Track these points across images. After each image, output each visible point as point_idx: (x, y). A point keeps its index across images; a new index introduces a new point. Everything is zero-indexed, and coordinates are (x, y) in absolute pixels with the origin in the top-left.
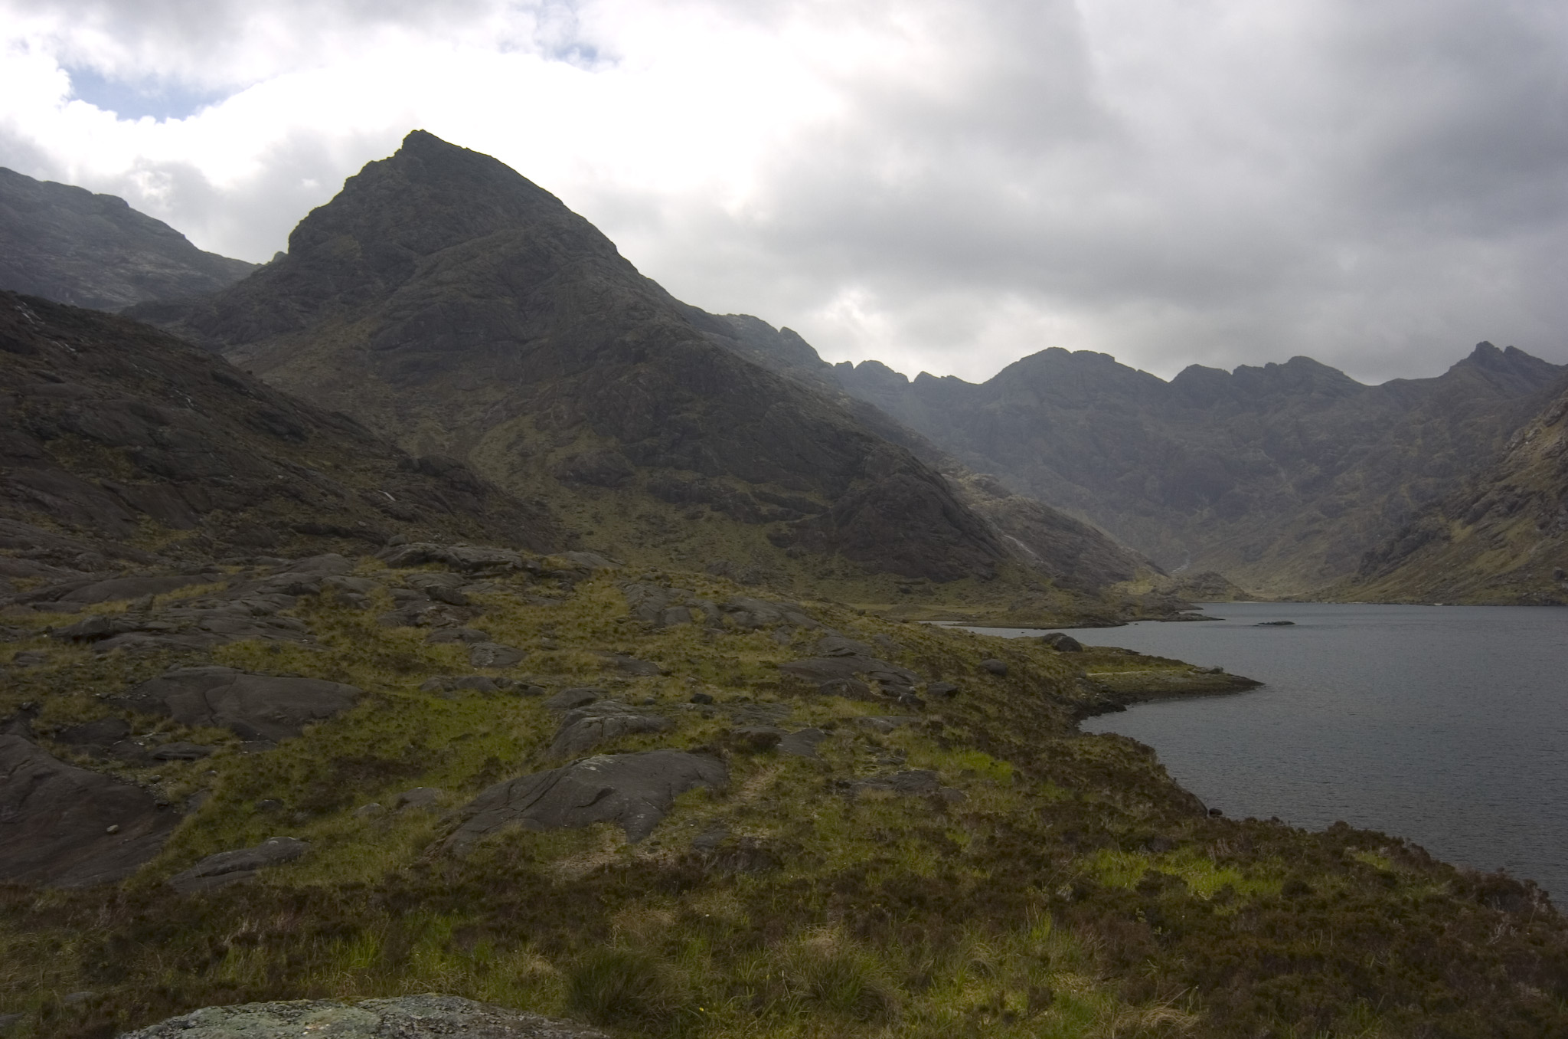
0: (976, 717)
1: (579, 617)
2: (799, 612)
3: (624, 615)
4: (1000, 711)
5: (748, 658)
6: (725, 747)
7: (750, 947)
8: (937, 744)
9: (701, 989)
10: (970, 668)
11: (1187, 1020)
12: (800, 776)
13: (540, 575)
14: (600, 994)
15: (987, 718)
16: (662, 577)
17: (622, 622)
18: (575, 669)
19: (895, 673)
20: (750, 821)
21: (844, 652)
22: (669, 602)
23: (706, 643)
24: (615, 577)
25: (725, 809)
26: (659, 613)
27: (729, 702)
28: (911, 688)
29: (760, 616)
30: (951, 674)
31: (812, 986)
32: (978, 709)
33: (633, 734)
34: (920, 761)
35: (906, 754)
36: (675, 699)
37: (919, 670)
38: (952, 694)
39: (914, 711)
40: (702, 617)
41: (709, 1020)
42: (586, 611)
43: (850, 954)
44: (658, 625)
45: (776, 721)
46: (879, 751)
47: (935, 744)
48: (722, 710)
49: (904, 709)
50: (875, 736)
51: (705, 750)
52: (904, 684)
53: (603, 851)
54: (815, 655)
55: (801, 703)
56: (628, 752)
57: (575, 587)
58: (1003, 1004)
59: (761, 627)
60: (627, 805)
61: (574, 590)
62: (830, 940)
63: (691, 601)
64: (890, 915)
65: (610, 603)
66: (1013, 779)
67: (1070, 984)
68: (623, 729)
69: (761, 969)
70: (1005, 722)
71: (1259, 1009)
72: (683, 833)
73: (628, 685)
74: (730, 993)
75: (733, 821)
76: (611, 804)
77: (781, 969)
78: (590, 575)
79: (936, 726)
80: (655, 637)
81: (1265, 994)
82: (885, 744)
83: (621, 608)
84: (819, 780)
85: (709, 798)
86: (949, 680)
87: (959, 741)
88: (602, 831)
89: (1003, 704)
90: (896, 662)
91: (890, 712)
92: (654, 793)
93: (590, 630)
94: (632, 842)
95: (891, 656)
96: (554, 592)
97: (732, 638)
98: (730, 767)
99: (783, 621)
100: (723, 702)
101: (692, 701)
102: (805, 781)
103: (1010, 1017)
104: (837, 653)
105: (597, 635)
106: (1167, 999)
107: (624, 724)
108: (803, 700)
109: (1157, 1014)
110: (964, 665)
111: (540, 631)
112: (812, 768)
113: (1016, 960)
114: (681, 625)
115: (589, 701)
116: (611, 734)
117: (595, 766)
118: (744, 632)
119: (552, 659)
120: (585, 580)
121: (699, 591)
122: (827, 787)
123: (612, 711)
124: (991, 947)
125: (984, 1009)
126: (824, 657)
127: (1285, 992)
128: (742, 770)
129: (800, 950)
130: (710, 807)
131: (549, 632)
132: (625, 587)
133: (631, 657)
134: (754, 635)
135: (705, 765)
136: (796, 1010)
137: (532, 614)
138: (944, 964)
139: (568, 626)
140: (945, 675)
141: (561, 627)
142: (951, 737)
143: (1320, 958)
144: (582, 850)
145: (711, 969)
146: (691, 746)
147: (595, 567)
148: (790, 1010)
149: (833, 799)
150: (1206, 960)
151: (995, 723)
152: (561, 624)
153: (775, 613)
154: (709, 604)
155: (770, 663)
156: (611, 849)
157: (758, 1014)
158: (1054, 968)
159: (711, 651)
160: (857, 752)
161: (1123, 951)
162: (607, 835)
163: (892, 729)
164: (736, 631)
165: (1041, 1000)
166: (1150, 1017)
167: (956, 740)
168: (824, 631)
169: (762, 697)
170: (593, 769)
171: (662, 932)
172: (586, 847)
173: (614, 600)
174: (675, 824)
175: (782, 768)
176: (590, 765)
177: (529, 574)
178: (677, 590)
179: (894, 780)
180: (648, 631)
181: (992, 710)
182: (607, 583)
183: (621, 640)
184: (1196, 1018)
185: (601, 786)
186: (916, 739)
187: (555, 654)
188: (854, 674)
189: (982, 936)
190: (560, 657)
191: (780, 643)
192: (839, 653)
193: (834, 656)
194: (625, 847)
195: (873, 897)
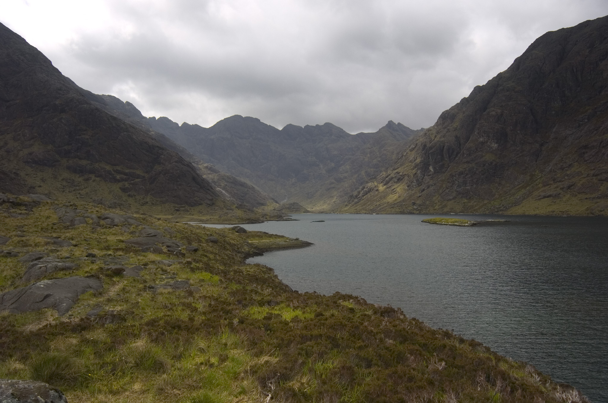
0: (205, 259)
1: (35, 222)
2: (133, 219)
3: (56, 221)
4: (215, 256)
5: (111, 238)
6: (101, 274)
7: (110, 350)
8: (189, 270)
9: (89, 367)
10: (203, 240)
11: (274, 360)
12: (133, 285)
13: (16, 204)
14: (46, 373)
15: (210, 259)
16: (73, 205)
17: (55, 224)
18: (33, 245)
19: (173, 243)
20: (112, 304)
21: (152, 235)
22: (76, 216)
23: (93, 233)
24: (52, 205)
25: (101, 300)
26: (72, 220)
27: (103, 256)
28: (180, 248)
29: (116, 221)
30: (196, 243)
31: (135, 361)
32: (206, 256)
33: (60, 271)
34: (182, 277)
35: (177, 274)
36: (79, 256)
37: (182, 241)
38: (196, 250)
39: (180, 257)
40: (91, 221)
41: (93, 379)
42: (38, 220)
43: (150, 348)
44: (72, 225)
45: (123, 263)
46: (166, 273)
47: (188, 270)
48: (100, 259)
49: (176, 257)
50: (164, 267)
51: (92, 276)
52: (177, 247)
53: (47, 320)
54: (140, 236)
55: (134, 256)
56: (58, 278)
57: (33, 210)
58: (209, 361)
59: (117, 225)
60: (58, 300)
61: (32, 211)
62: (142, 343)
63: (86, 215)
64: (166, 333)
65: (49, 216)
66: (219, 282)
67: (235, 353)
68: (56, 269)
69: (114, 357)
70: (217, 260)
71: (299, 354)
72: (83, 310)
73: (58, 251)
74: (102, 367)
75: (105, 304)
76: (51, 300)
77: (123, 356)
78: (40, 204)
79: (189, 263)
80: (70, 230)
81: (302, 349)
82: (168, 271)
83: (54, 218)
84: (141, 286)
85: (95, 295)
86: (195, 245)
87: (198, 268)
88: (46, 312)
89: (216, 254)
90: (174, 238)
91: (170, 258)
92: (70, 295)
93: (40, 228)
94: (60, 315)
95: (171, 236)
96: (23, 212)
97: (104, 230)
98: (103, 282)
99: (127, 223)
100: (100, 256)
101: (87, 256)
102: (135, 287)
103: (212, 365)
104: (149, 235)
105: (43, 230)
106: (268, 354)
107: (56, 267)
108: (134, 254)
109: (264, 358)
110: (201, 239)
111: (16, 229)
112: (138, 281)
113: (215, 346)
114: (82, 225)
115: (40, 258)
116: (50, 271)
117: (43, 285)
118: (109, 228)
119: (22, 241)
120: (37, 207)
121: (89, 211)
122: (144, 289)
123: (51, 262)
124: (206, 342)
125: (202, 364)
126: (144, 237)
127: (309, 348)
128: (108, 283)
129: (130, 348)
130: (95, 299)
131: (21, 229)
132: (56, 209)
133: (59, 239)
134: (113, 229)
135: (92, 282)
136: (129, 371)
137: (12, 222)
138: (187, 349)
139: (30, 226)
140: (193, 243)
141: (27, 227)
142: (195, 267)
143: (321, 336)
144: (38, 320)
145: (94, 359)
146: (86, 275)
147: (42, 201)
148: (126, 371)
149: (148, 293)
150: (282, 340)
151: (213, 261)
152: (26, 226)
153: (123, 220)
154: (94, 216)
155: (121, 240)
156: (51, 319)
157: (113, 375)
158: (229, 348)
159: (95, 236)
160: (157, 274)
161: (255, 339)
162: (49, 313)
163: (171, 265)
164: (106, 227)
165: (223, 359)
166: (262, 360)
167: (197, 268)
168: (143, 226)
169: (117, 254)
170: (42, 286)
171: (72, 347)
172: (39, 319)
173: (51, 215)
174: (79, 307)
175: (126, 282)
176: (41, 285)
177: (11, 204)
178: (80, 211)
179: (172, 284)
180: (67, 228)
181: (212, 256)
182: (48, 208)
183: (54, 232)
184: (278, 359)
185: (46, 293)
186: (181, 268)
187: (24, 239)
188: (156, 243)
189: (202, 338)
190: (26, 240)
191: (125, 232)
192: (150, 235)
193: (148, 236)
194: (58, 318)
195: (160, 326)
